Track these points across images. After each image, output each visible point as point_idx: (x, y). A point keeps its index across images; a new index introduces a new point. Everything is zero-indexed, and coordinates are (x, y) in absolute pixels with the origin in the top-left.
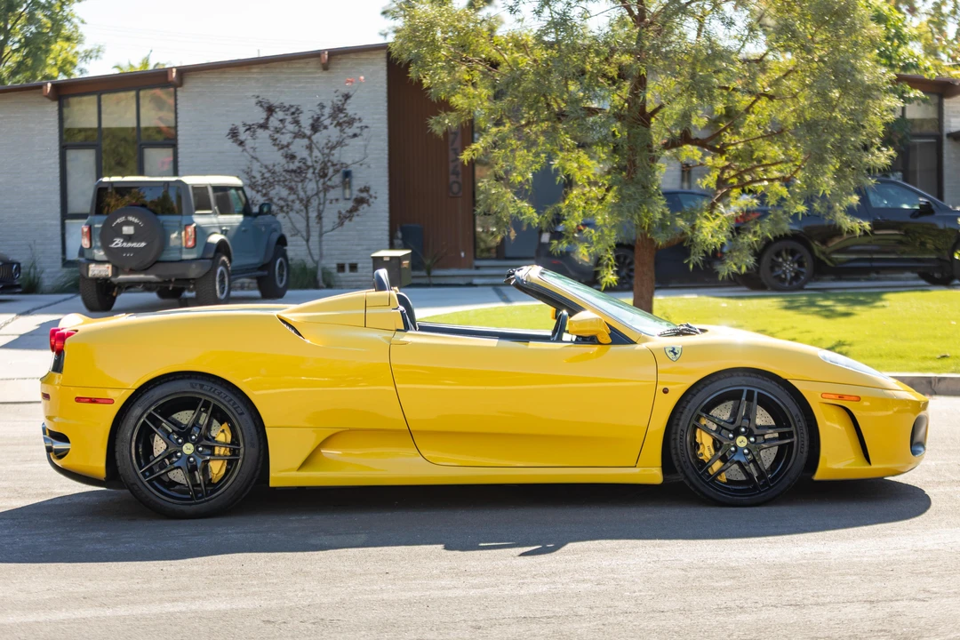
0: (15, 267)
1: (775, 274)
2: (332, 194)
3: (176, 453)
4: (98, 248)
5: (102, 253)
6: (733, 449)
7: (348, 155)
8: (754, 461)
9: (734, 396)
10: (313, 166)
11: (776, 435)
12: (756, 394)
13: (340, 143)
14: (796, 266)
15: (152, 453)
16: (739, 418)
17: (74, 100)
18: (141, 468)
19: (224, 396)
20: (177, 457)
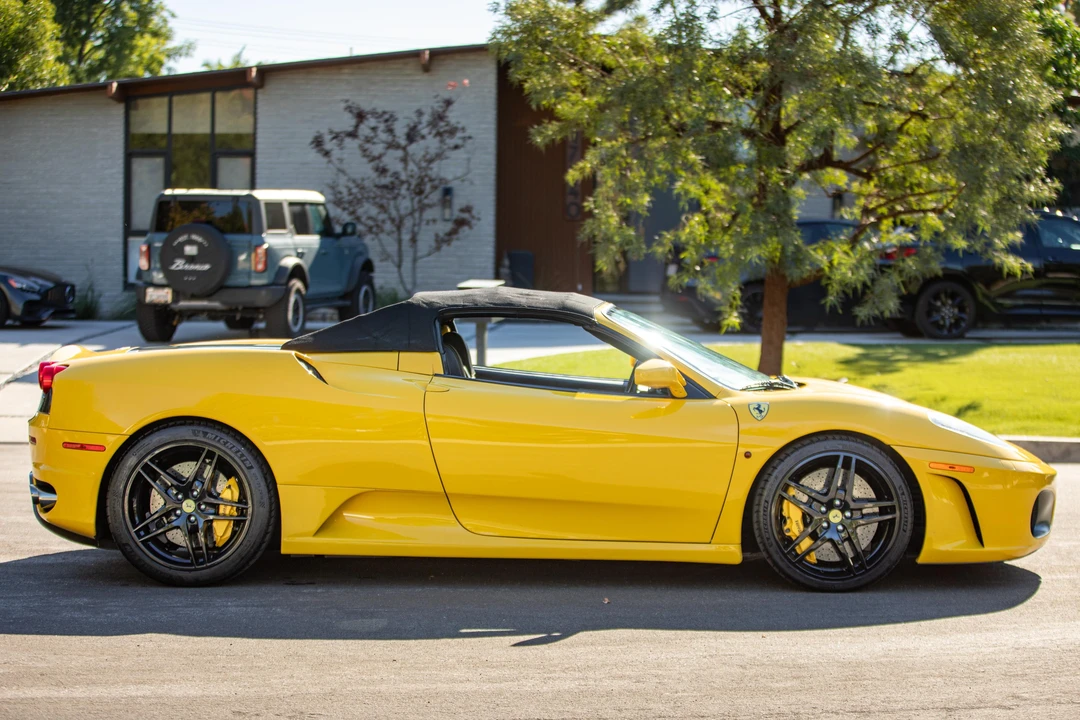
0: (68, 289)
1: (933, 320)
2: (429, 214)
3: (175, 510)
4: (159, 270)
5: (161, 276)
6: (825, 525)
7: (448, 169)
8: (849, 539)
9: (829, 462)
10: (407, 182)
11: (876, 510)
12: (854, 462)
13: (439, 156)
14: (956, 311)
15: (149, 510)
16: (833, 488)
17: (141, 102)
18: (135, 526)
19: (230, 447)
20: (177, 515)
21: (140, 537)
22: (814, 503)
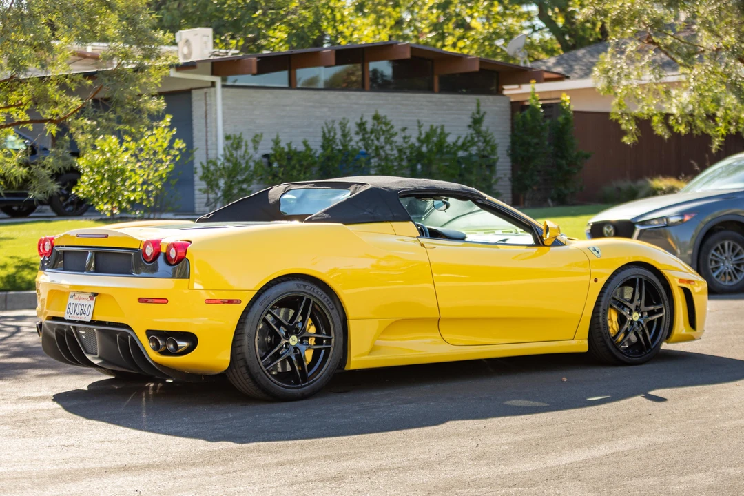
3: (285, 344)
6: (630, 322)
16: (636, 299)
18: (262, 359)
19: (320, 294)
20: (286, 348)
21: (265, 367)
22: (625, 309)
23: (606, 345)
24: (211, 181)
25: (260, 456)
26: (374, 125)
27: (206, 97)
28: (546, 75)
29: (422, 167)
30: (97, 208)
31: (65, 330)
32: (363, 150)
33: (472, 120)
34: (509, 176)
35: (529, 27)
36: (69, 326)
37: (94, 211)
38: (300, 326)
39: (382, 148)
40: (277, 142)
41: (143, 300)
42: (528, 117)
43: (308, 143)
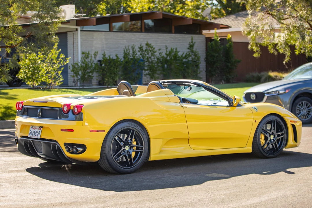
12: (275, 122)
16: (272, 129)
18: (114, 156)
19: (138, 128)
20: (124, 151)
21: (115, 159)
22: (268, 134)
23: (259, 149)
24: (76, 72)
25: (118, 199)
26: (146, 48)
27: (73, 35)
28: (221, 26)
29: (167, 66)
30: (27, 83)
31: (28, 142)
32: (142, 58)
33: (189, 45)
34: (205, 70)
35: (211, 4)
36: (30, 140)
37: (25, 84)
38: (130, 142)
39: (150, 58)
40: (104, 55)
41: (62, 130)
42: (214, 44)
43: (118, 55)
